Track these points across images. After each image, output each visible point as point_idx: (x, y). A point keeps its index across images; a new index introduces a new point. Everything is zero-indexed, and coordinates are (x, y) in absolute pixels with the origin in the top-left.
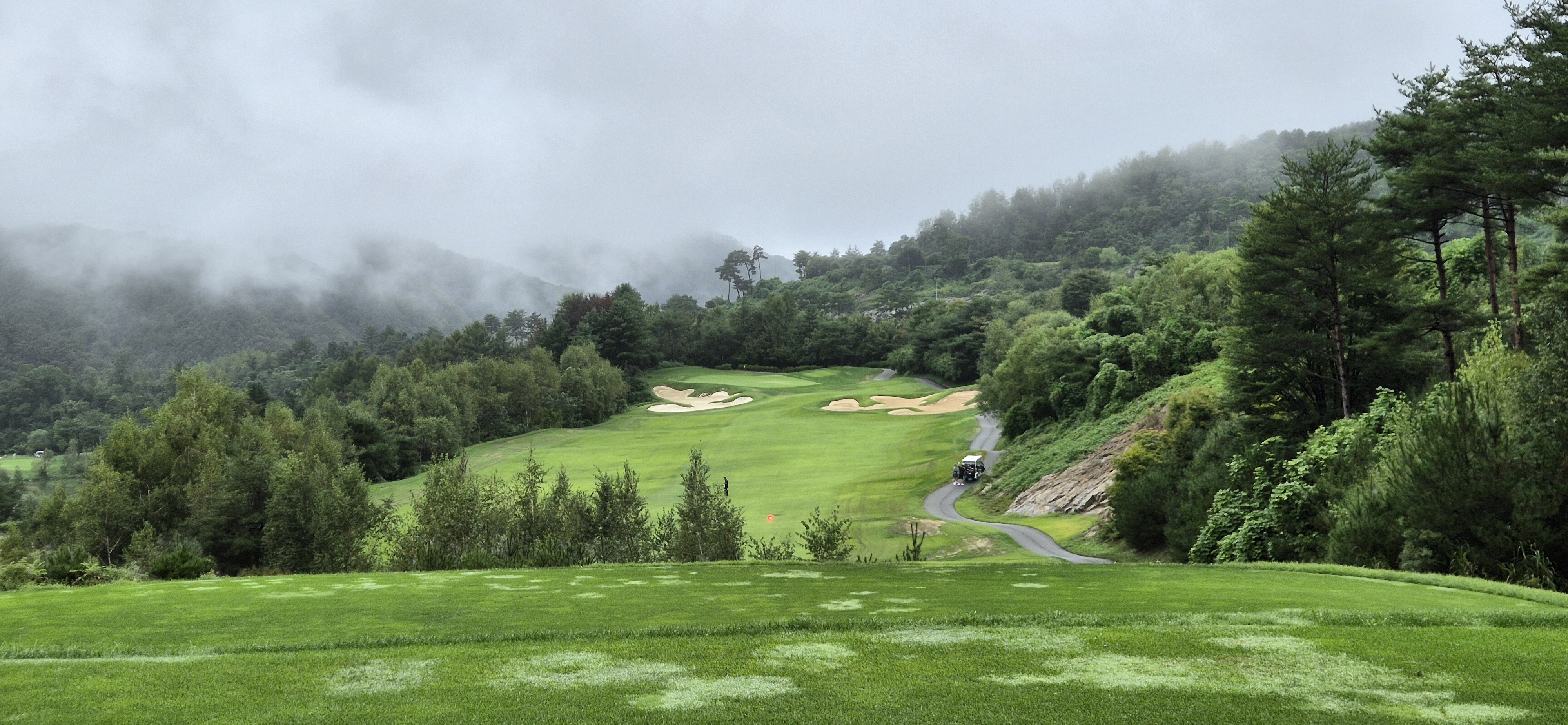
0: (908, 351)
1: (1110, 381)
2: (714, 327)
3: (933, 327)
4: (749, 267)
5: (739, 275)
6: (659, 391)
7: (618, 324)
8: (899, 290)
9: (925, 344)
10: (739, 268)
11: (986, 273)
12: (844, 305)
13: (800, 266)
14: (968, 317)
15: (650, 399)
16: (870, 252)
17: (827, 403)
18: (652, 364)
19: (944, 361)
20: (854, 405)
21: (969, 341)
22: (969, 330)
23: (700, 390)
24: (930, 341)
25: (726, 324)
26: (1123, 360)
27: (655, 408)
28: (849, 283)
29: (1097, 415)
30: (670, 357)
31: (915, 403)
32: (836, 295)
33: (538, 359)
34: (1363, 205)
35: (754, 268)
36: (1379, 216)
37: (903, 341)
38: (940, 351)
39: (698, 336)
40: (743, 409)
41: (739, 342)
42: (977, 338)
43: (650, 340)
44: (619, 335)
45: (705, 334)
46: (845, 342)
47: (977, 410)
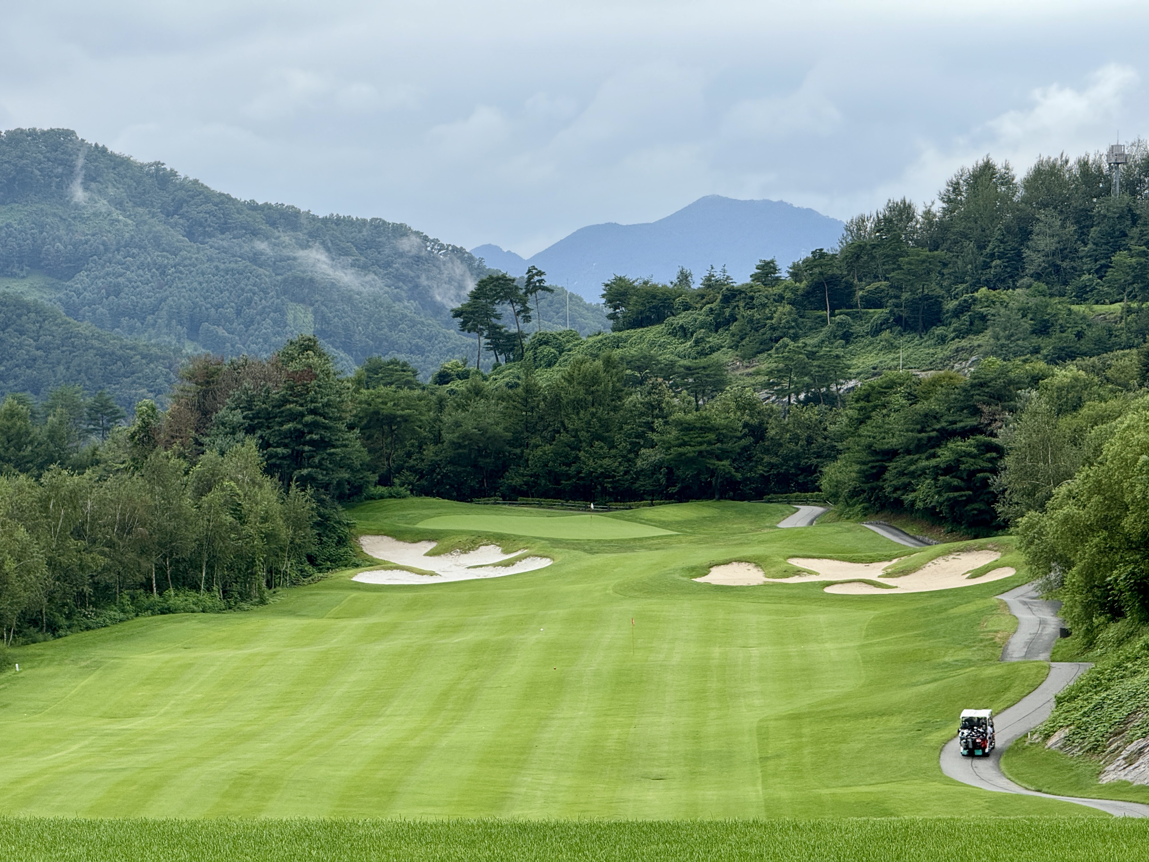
0: (849, 471)
2: (469, 424)
3: (896, 429)
4: (518, 307)
5: (500, 323)
7: (294, 412)
8: (812, 355)
10: (499, 309)
12: (705, 383)
13: (616, 307)
16: (748, 280)
17: (705, 570)
20: (754, 575)
21: (969, 455)
23: (448, 544)
24: (892, 454)
27: (365, 577)
28: (714, 338)
31: (874, 571)
32: (686, 362)
35: (526, 310)
41: (518, 451)
42: (985, 450)
43: (353, 448)
44: (297, 433)
45: (451, 433)
47: (1006, 587)
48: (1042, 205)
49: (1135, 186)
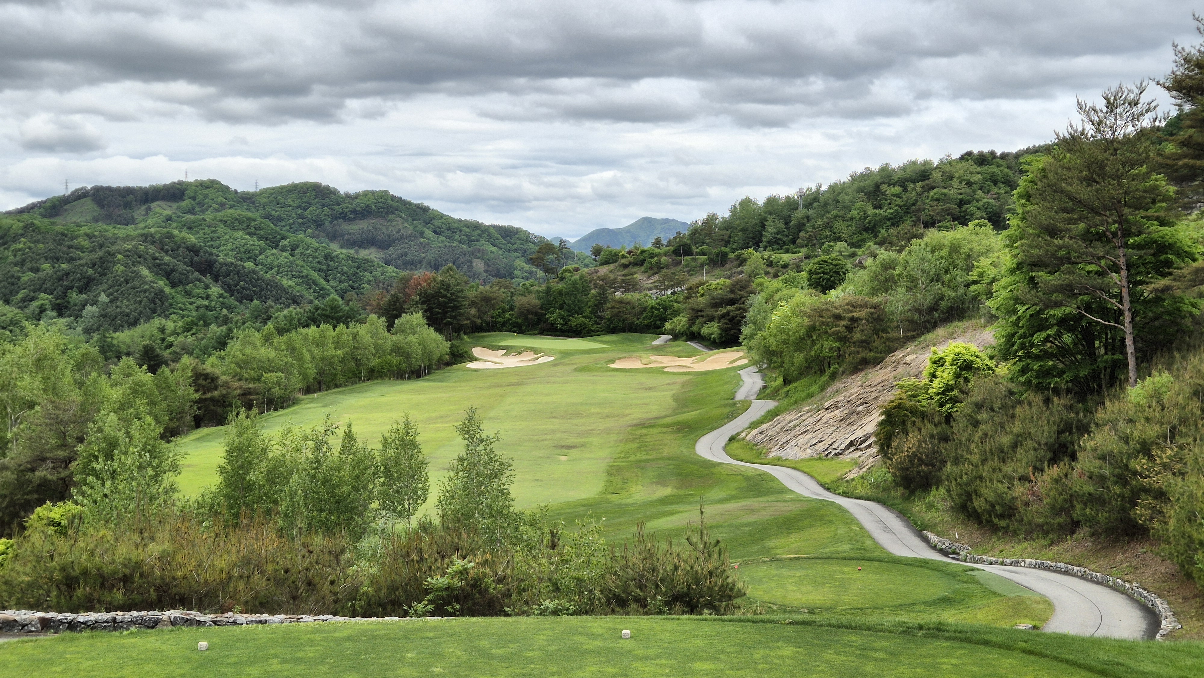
0: (681, 321)
2: (524, 302)
3: (702, 301)
4: (555, 256)
5: (547, 263)
6: (476, 351)
7: (444, 298)
8: (674, 274)
9: (696, 314)
10: (547, 258)
11: (743, 262)
12: (630, 286)
13: (596, 257)
14: (731, 293)
15: (469, 358)
16: (650, 247)
17: (613, 361)
18: (471, 331)
19: (712, 329)
21: (733, 311)
22: (732, 303)
24: (700, 311)
25: (535, 301)
28: (634, 270)
31: (689, 362)
32: (623, 278)
35: (559, 257)
37: (676, 313)
38: (709, 321)
40: (545, 366)
41: (543, 313)
42: (738, 309)
44: (443, 307)
45: (517, 307)
46: (630, 313)
47: (742, 368)
48: (770, 213)
49: (808, 205)
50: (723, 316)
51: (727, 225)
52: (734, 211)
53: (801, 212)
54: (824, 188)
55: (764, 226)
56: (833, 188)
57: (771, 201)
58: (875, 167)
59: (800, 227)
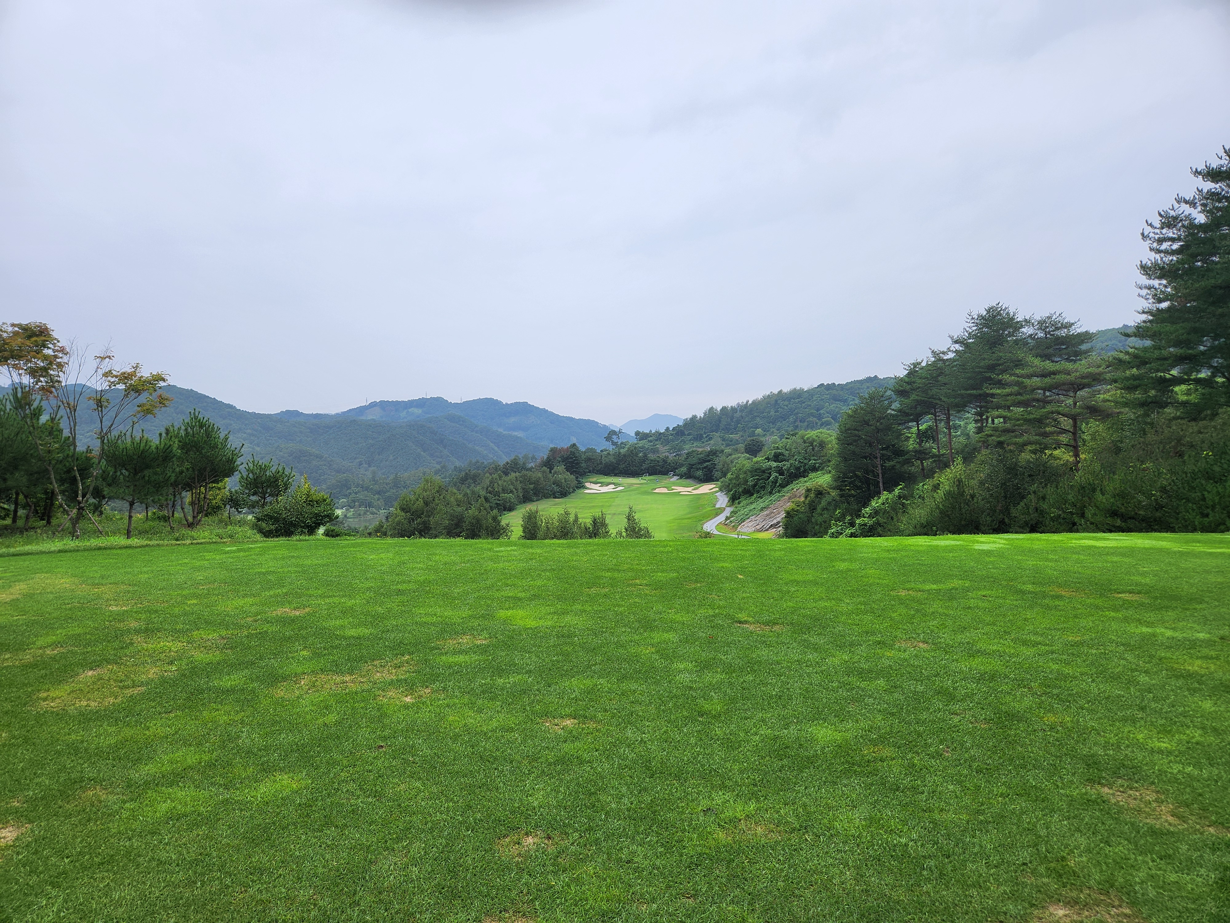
0: (684, 469)
1: (775, 482)
2: (607, 460)
3: (694, 460)
4: (617, 437)
5: (613, 440)
6: (588, 485)
7: (572, 458)
8: (677, 445)
9: (691, 466)
10: (613, 437)
11: (710, 439)
12: (655, 451)
13: (637, 436)
14: (708, 456)
15: (585, 487)
16: (664, 431)
17: (655, 489)
18: (583, 474)
19: (699, 473)
20: (665, 490)
21: (709, 465)
22: (709, 461)
23: (603, 484)
24: (693, 465)
25: (612, 459)
26: (781, 472)
27: (587, 491)
28: (657, 443)
29: (771, 493)
30: (590, 472)
31: (690, 489)
32: (652, 447)
33: (544, 472)
34: (889, 411)
35: (619, 437)
36: (896, 416)
37: (682, 465)
38: (698, 469)
39: (601, 463)
40: (621, 491)
42: (712, 464)
43: (583, 465)
44: (572, 462)
45: (604, 462)
46: (659, 466)
47: (716, 492)
48: (724, 415)
49: (742, 411)
50: (705, 468)
51: (702, 420)
52: (705, 414)
53: (738, 414)
54: (750, 402)
55: (720, 421)
56: (754, 402)
57: (724, 409)
58: (776, 392)
59: (738, 422)
